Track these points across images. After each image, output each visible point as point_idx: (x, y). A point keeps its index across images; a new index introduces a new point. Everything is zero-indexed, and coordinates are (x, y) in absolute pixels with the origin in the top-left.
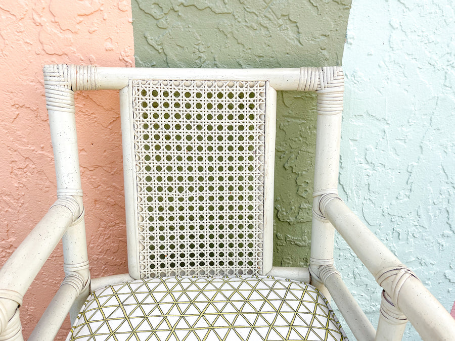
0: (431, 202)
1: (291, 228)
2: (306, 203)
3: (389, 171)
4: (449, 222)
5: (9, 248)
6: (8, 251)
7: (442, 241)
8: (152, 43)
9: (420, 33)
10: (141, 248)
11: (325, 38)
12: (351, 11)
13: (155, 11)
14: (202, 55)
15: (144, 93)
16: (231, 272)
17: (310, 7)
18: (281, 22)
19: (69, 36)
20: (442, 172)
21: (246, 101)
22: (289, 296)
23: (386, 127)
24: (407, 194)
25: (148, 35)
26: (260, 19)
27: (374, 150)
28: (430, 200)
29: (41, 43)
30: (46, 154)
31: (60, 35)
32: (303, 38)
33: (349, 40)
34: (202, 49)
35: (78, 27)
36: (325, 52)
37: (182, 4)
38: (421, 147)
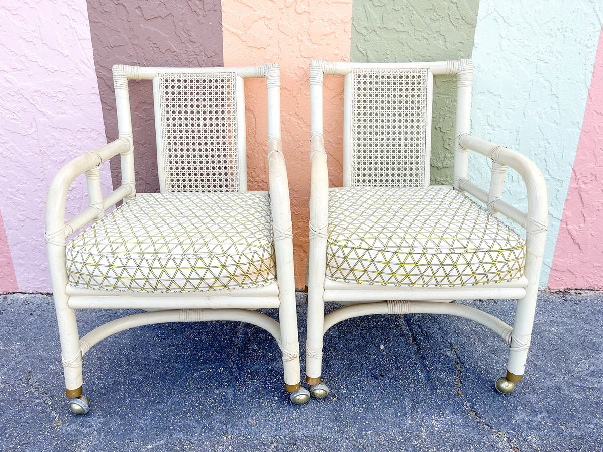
0: (533, 153)
1: (439, 172)
2: (449, 153)
3: (504, 130)
4: (547, 168)
8: (362, 50)
9: (519, 40)
10: (353, 169)
11: (461, 44)
12: (476, 28)
13: (364, 32)
14: (388, 56)
15: (359, 76)
17: (452, 27)
18: (435, 35)
19: (316, 46)
20: (539, 131)
21: (416, 80)
23: (500, 100)
24: (517, 147)
25: (359, 45)
26: (423, 34)
27: (493, 116)
28: (532, 152)
29: (300, 51)
30: (292, 118)
31: (311, 46)
32: (448, 45)
33: (476, 45)
34: (389, 52)
35: (321, 41)
36: (461, 53)
37: (380, 27)
38: (524, 114)
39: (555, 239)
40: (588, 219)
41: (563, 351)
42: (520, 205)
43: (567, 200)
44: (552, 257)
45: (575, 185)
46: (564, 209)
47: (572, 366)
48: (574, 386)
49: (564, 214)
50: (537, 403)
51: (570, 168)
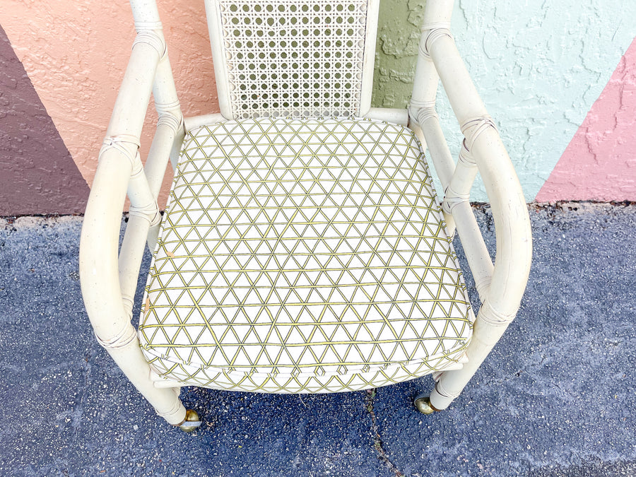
0: (566, 31)
1: (397, 62)
2: (417, 32)
4: (582, 55)
5: (85, 81)
6: (84, 84)
7: (569, 77)
16: (327, 114)
22: (383, 139)
24: (540, 21)
28: (565, 29)
39: (562, 149)
40: (621, 124)
41: (519, 327)
42: (524, 107)
43: (598, 100)
44: (552, 169)
45: (619, 81)
46: (590, 112)
47: (522, 356)
48: (514, 392)
49: (588, 119)
50: (460, 424)
51: (619, 55)
